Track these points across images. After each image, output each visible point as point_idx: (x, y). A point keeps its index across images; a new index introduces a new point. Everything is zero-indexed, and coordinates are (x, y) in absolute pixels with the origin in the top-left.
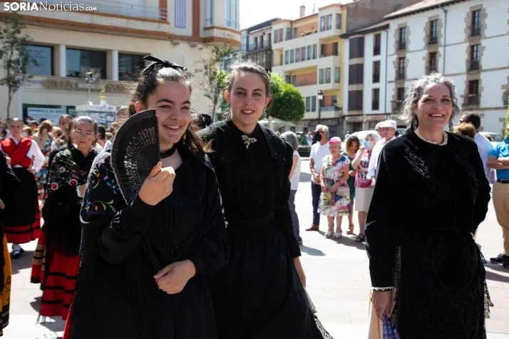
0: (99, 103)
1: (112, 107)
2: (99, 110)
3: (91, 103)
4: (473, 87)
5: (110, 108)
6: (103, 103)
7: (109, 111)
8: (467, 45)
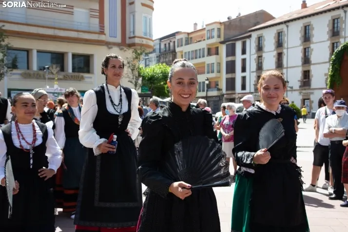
0: (53, 87)
1: (62, 89)
2: (53, 91)
3: (48, 87)
4: (306, 75)
5: (61, 90)
6: (56, 86)
7: (60, 92)
8: (302, 48)
